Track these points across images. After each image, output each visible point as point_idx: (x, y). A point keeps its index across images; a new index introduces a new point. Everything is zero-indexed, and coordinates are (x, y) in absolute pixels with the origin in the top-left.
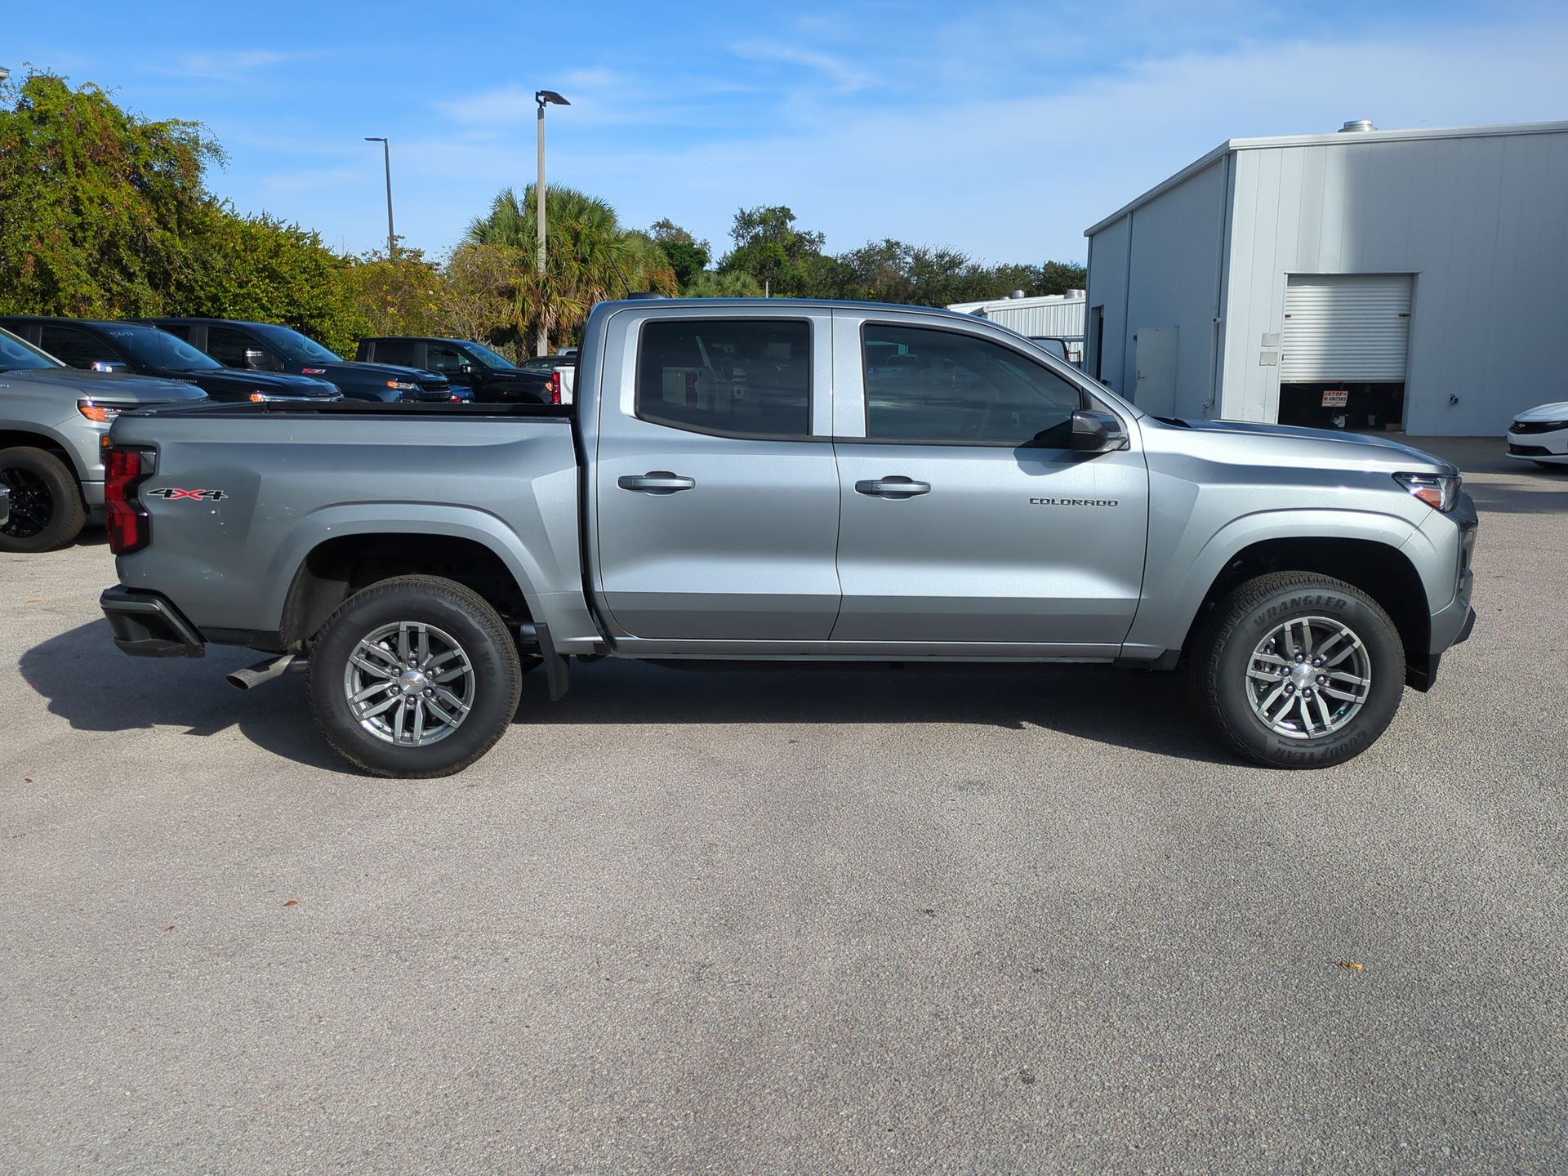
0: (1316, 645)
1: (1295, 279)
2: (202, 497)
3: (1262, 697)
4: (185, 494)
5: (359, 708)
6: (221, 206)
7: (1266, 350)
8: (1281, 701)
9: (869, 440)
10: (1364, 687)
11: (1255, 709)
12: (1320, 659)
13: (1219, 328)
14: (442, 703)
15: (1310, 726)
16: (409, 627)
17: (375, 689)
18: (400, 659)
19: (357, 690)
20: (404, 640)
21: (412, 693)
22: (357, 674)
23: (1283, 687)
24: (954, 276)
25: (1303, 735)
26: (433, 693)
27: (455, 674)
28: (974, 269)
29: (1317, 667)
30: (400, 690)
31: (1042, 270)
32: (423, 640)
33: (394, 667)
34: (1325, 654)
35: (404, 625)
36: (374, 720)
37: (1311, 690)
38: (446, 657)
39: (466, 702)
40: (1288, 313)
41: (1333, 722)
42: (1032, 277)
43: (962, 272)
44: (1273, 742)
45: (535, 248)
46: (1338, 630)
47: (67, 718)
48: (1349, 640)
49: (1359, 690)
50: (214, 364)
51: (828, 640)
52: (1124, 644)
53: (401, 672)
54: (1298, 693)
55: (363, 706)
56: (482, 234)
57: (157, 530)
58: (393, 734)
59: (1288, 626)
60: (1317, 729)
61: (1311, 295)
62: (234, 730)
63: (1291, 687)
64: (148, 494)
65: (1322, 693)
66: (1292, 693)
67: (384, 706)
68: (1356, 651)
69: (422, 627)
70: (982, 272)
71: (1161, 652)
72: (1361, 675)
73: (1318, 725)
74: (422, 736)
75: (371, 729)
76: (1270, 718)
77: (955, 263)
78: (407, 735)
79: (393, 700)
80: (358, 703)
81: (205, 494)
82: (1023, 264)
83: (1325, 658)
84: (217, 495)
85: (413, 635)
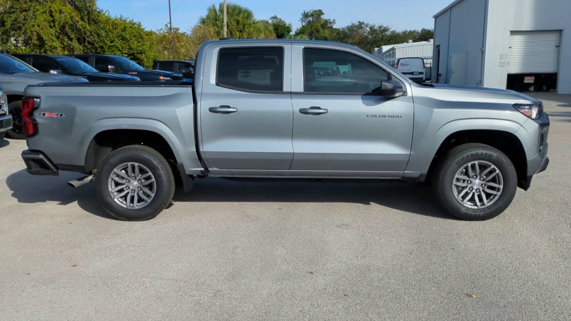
0: (481, 173)
1: (513, 33)
2: (56, 116)
3: (459, 192)
4: (50, 115)
5: (114, 195)
6: (105, 13)
7: (501, 61)
8: (467, 194)
9: (305, 93)
10: (500, 189)
11: (456, 197)
12: (483, 178)
13: (483, 53)
14: (145, 193)
15: (478, 203)
16: (131, 165)
17: (119, 188)
18: (129, 176)
19: (113, 188)
20: (130, 169)
21: (134, 189)
22: (113, 182)
23: (468, 189)
24: (386, 35)
25: (476, 207)
26: (141, 189)
27: (149, 182)
28: (393, 32)
29: (482, 181)
30: (129, 188)
31: (420, 32)
32: (137, 170)
33: (127, 179)
34: (485, 175)
35: (130, 164)
36: (120, 199)
37: (479, 190)
38: (145, 176)
39: (153, 193)
40: (510, 46)
41: (488, 202)
42: (416, 35)
43: (388, 33)
44: (463, 210)
45: (222, 27)
46: (490, 166)
47: (17, 198)
48: (494, 170)
49: (499, 190)
50: (96, 71)
51: (289, 170)
52: (405, 172)
53: (129, 181)
54: (474, 191)
55: (115, 194)
56: (203, 22)
57: (40, 128)
58: (126, 205)
59: (469, 164)
60: (481, 205)
61: (518, 38)
62: (75, 203)
63: (471, 189)
64: (37, 115)
65: (483, 191)
66: (471, 191)
67: (123, 194)
68: (497, 174)
69: (136, 164)
70: (396, 33)
71: (419, 174)
72: (499, 184)
73: (482, 203)
74: (137, 205)
75: (118, 202)
76: (463, 201)
77: (386, 30)
78: (132, 205)
79: (126, 192)
80: (114, 192)
81: (57, 115)
82: (412, 30)
83: (485, 177)
84: (61, 115)
85: (133, 167)
